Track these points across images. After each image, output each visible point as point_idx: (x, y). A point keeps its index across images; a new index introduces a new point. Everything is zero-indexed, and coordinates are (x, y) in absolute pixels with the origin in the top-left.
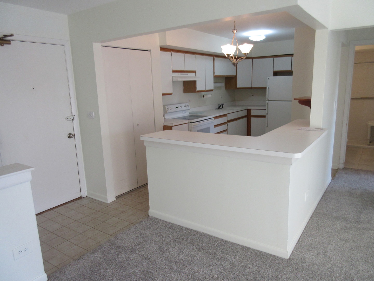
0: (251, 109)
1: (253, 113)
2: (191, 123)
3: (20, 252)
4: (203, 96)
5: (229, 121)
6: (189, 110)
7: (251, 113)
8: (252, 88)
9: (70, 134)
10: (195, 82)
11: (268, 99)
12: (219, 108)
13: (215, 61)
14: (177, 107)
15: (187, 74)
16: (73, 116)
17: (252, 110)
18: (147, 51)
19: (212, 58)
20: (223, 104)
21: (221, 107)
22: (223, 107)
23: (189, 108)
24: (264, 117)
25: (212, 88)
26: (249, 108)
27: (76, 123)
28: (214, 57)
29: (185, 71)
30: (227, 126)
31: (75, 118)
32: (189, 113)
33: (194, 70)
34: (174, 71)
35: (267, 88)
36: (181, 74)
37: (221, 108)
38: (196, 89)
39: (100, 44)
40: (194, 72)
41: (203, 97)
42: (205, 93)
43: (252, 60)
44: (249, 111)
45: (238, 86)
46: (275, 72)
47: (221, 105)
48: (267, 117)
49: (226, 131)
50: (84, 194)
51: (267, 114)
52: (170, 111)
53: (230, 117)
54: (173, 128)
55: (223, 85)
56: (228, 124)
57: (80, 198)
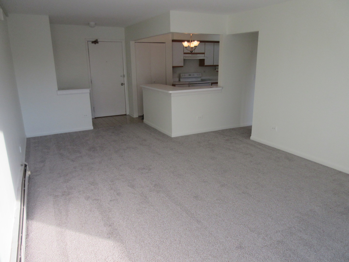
2: (190, 84)
3: (85, 116)
9: (122, 83)
10: (204, 60)
14: (190, 75)
15: (197, 55)
16: (124, 75)
18: (163, 43)
27: (126, 78)
29: (195, 53)
31: (125, 76)
32: (201, 79)
34: (185, 53)
36: (191, 55)
38: (204, 64)
39: (134, 42)
40: (204, 53)
41: (215, 69)
50: (128, 113)
52: (184, 77)
54: (176, 85)
57: (126, 115)
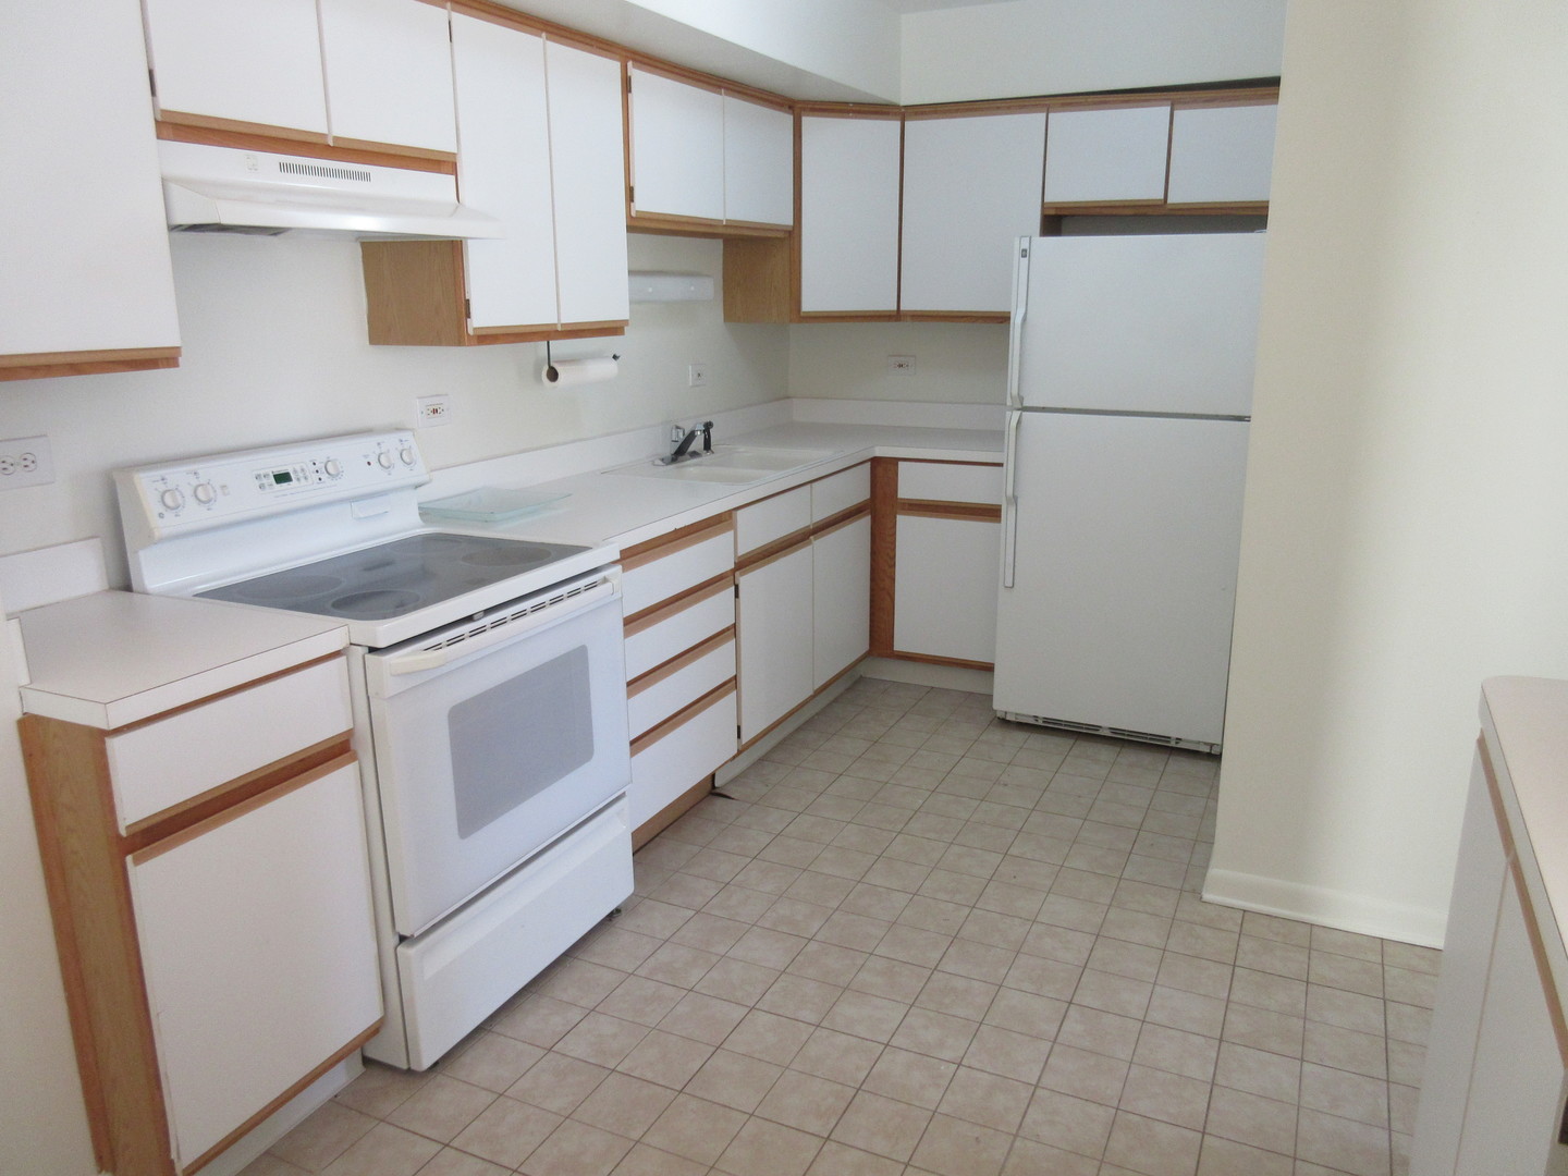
0: (895, 461)
1: (912, 484)
2: (372, 650)
4: (546, 368)
5: (745, 563)
6: (417, 486)
7: (897, 492)
8: (897, 316)
10: (452, 250)
11: (1021, 399)
12: (681, 452)
13: (635, 96)
14: (282, 478)
15: (362, 175)
17: (901, 465)
19: (614, 66)
20: (708, 426)
21: (692, 448)
22: (707, 446)
23: (419, 473)
24: (991, 513)
25: (617, 311)
26: (881, 451)
28: (624, 69)
29: (336, 139)
30: (737, 595)
32: (425, 513)
33: (434, 140)
34: (184, 128)
35: (1016, 320)
36: (284, 167)
37: (695, 454)
38: (468, 315)
40: (440, 163)
41: (553, 375)
42: (560, 347)
43: (897, 124)
44: (882, 471)
45: (809, 304)
46: (1052, 212)
47: (691, 437)
48: (1007, 514)
49: (727, 640)
51: (1015, 500)
52: (190, 517)
53: (755, 531)
55: (707, 289)
56: (745, 581)
